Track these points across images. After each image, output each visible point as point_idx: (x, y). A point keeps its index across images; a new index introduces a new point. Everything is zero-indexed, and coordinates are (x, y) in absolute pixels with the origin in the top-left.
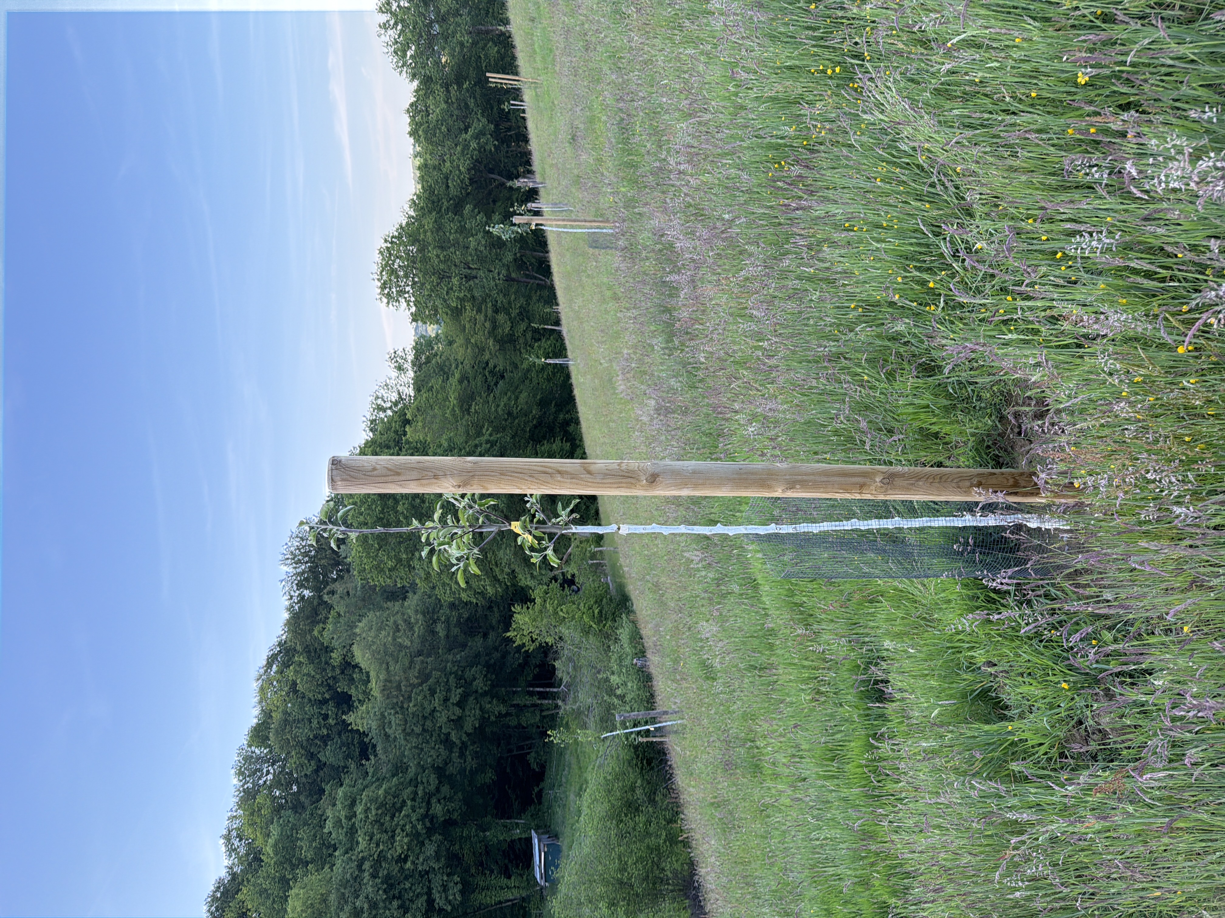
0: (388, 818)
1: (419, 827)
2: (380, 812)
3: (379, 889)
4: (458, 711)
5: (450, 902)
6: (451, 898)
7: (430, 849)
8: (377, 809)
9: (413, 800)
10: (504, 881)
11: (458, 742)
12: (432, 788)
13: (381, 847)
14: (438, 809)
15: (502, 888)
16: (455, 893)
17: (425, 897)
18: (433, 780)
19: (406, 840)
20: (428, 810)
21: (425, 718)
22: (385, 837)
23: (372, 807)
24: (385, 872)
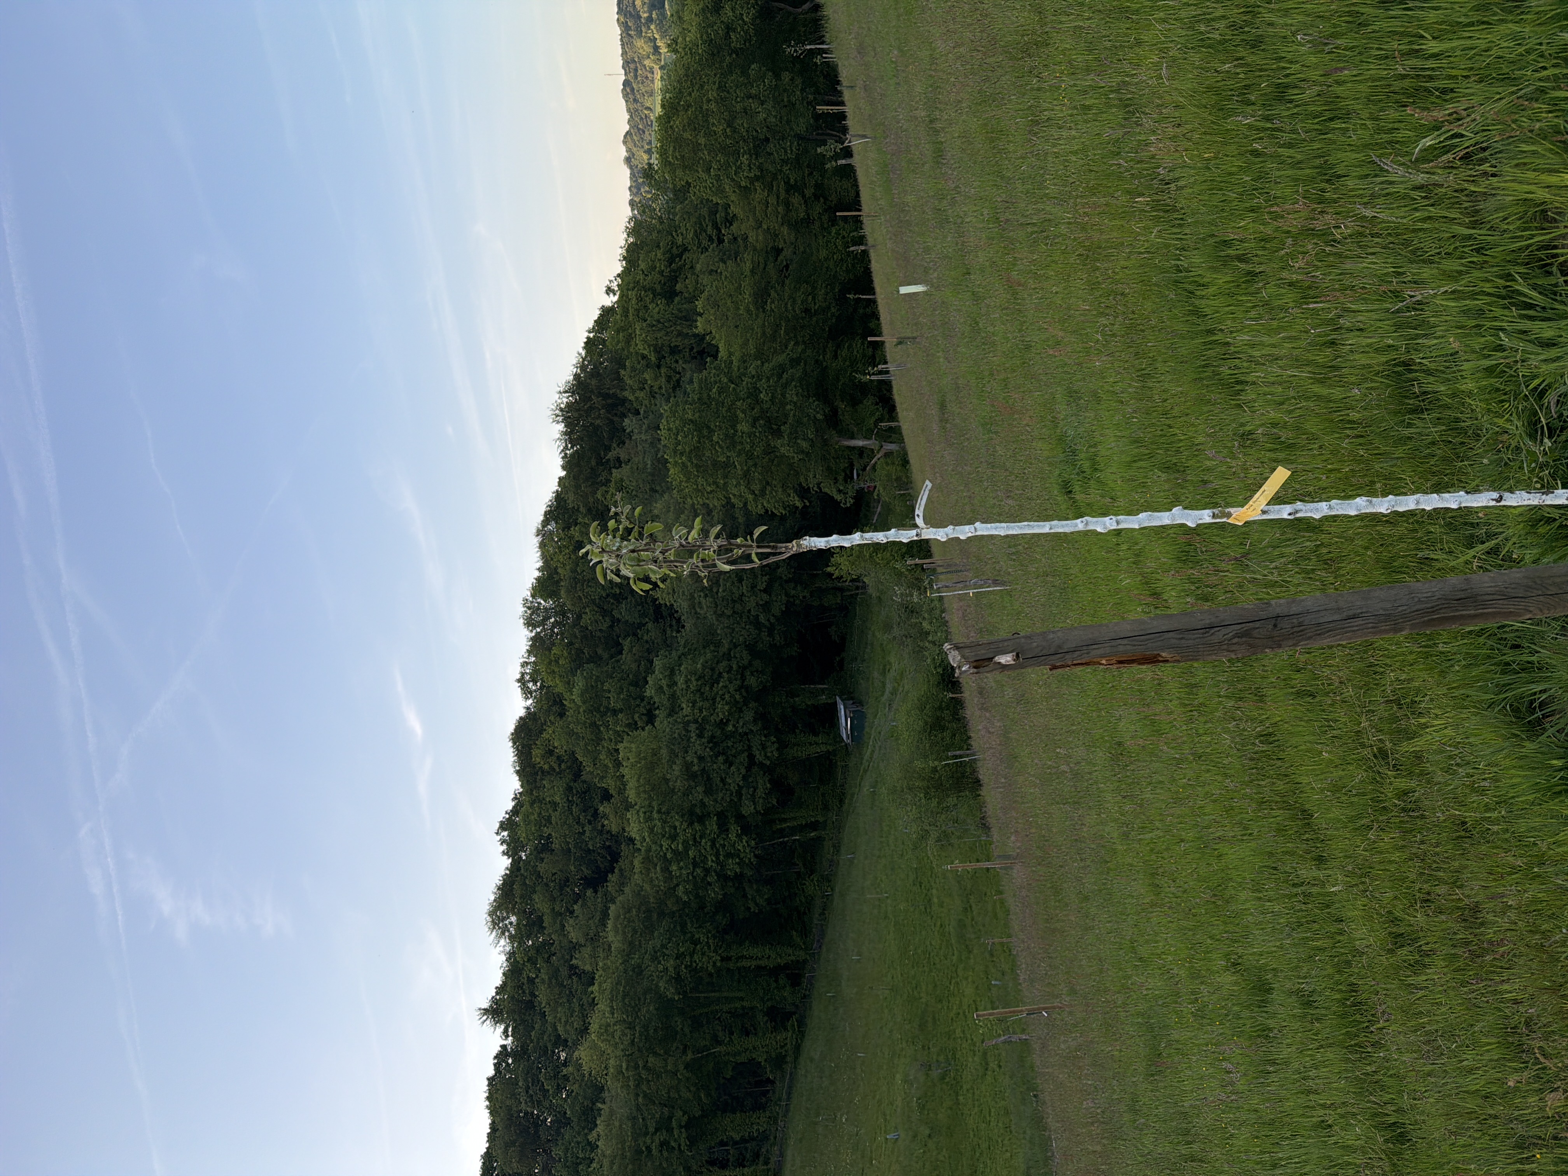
0: (707, 689)
1: (737, 697)
2: (699, 683)
3: (706, 747)
4: (765, 597)
5: (767, 758)
6: (769, 754)
7: (749, 715)
8: (697, 680)
9: (728, 672)
10: (813, 739)
11: (767, 624)
12: (746, 662)
13: (705, 713)
14: (752, 681)
15: (811, 744)
16: (772, 751)
17: (746, 754)
18: (746, 657)
19: (727, 708)
20: (743, 681)
21: (734, 601)
22: (707, 704)
23: (693, 679)
24: (710, 734)
